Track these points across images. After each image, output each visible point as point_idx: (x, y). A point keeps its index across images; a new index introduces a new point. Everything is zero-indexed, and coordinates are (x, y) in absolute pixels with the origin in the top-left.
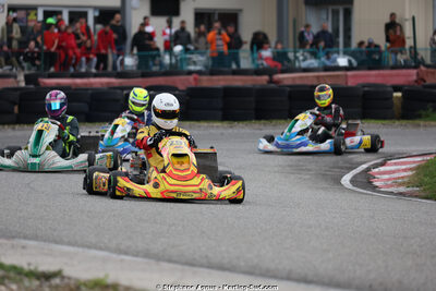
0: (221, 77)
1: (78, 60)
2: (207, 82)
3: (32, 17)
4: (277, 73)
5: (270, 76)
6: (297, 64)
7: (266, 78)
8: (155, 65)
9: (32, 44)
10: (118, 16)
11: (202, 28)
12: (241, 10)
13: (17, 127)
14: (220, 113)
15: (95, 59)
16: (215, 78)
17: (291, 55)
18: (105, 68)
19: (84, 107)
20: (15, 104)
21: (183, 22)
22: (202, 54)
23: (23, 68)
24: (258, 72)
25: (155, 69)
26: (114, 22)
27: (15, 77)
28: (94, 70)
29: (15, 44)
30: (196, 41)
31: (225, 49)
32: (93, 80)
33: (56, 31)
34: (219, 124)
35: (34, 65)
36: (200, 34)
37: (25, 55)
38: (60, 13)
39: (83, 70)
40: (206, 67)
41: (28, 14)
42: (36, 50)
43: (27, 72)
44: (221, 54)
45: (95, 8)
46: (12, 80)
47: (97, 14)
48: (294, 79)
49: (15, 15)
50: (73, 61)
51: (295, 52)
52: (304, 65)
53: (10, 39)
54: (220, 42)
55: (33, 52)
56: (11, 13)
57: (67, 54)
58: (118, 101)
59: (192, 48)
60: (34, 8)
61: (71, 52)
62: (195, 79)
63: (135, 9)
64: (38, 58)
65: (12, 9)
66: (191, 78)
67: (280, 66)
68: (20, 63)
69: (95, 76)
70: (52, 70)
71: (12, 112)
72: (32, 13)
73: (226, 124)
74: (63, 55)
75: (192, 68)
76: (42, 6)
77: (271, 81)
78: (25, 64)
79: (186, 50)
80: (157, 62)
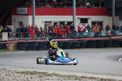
0: (97, 38)
1: (62, 34)
2: (94, 39)
3: (51, 24)
4: (111, 36)
5: (110, 37)
6: (117, 34)
7: (109, 38)
8: (81, 35)
9: (51, 31)
10: (72, 23)
11: (93, 26)
12: (103, 21)
13: (46, 51)
14: (95, 46)
15: (66, 34)
16: (96, 38)
17: (115, 32)
18: (68, 36)
19: (62, 45)
20: (45, 45)
21: (88, 24)
22: (93, 32)
23: (48, 37)
24: (107, 36)
25: (82, 36)
26: (71, 25)
27: (46, 39)
28: (66, 37)
29: (47, 31)
30: (92, 29)
31: (98, 31)
32: (65, 39)
33: (57, 27)
34: (95, 49)
35: (51, 36)
36: (93, 27)
37: (49, 34)
38: (58, 23)
39: (63, 37)
40: (94, 35)
41: (50, 24)
42: (52, 32)
43: (49, 38)
44: (98, 32)
45: (67, 22)
46: (45, 40)
47: (67, 23)
48: (116, 38)
49: (46, 24)
50: (61, 35)
51: (116, 31)
52: (118, 34)
53: (46, 30)
54: (97, 29)
55: (51, 33)
56: (45, 23)
57: (59, 33)
58: (70, 44)
59: (90, 31)
60: (51, 22)
61: (60, 33)
62: (91, 39)
63: (76, 22)
64: (52, 34)
65: (46, 22)
66: (90, 38)
67: (112, 35)
68: (47, 36)
69: (66, 38)
70: (56, 37)
71: (45, 47)
72: (51, 23)
73: (96, 49)
74: (58, 34)
75: (91, 36)
76: (53, 21)
77: (110, 38)
78: (49, 36)
79: (89, 31)
80: (82, 34)
